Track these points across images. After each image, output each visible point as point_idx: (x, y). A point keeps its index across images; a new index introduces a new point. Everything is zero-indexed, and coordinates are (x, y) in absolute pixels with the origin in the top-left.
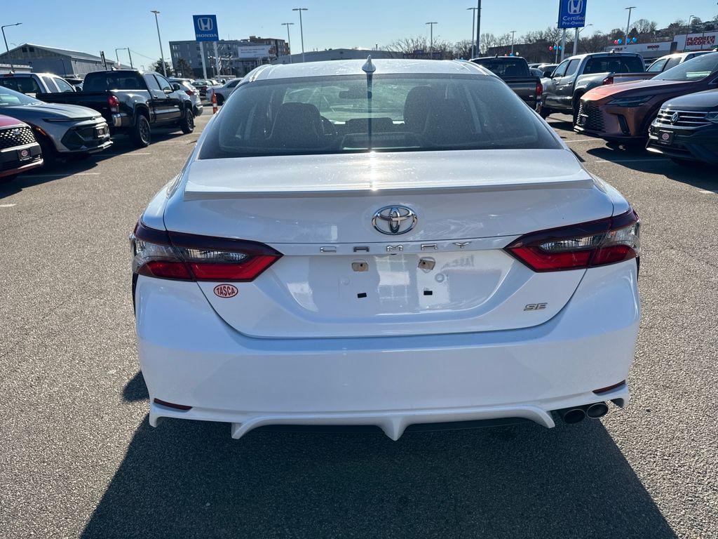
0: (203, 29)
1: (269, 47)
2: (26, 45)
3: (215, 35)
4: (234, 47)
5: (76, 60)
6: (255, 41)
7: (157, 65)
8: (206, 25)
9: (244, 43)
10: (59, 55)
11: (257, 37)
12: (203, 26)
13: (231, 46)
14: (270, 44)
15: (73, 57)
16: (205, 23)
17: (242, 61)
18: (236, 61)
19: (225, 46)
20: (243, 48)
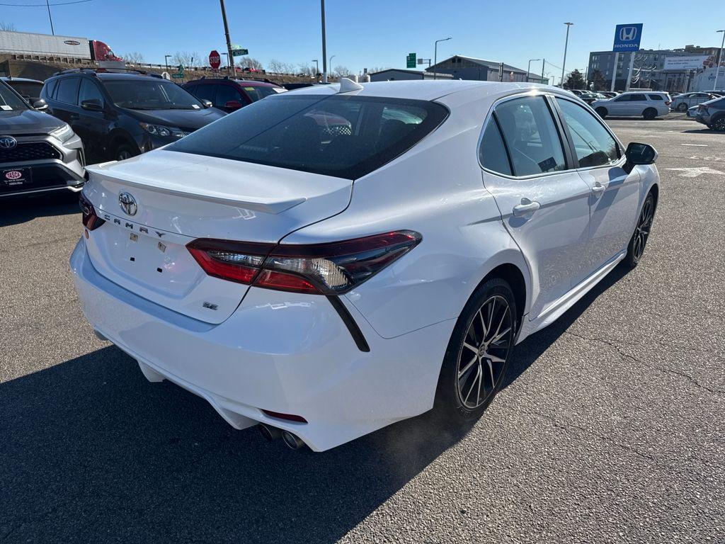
0: (624, 39)
1: (705, 58)
2: (456, 57)
3: (636, 45)
4: (663, 57)
5: (492, 70)
6: (690, 51)
7: (571, 76)
8: (628, 35)
9: (677, 53)
10: (479, 65)
11: (695, 46)
12: (625, 35)
13: (658, 57)
14: (710, 53)
15: (491, 67)
16: (628, 33)
17: (667, 73)
18: (660, 73)
19: (651, 56)
20: (672, 59)
